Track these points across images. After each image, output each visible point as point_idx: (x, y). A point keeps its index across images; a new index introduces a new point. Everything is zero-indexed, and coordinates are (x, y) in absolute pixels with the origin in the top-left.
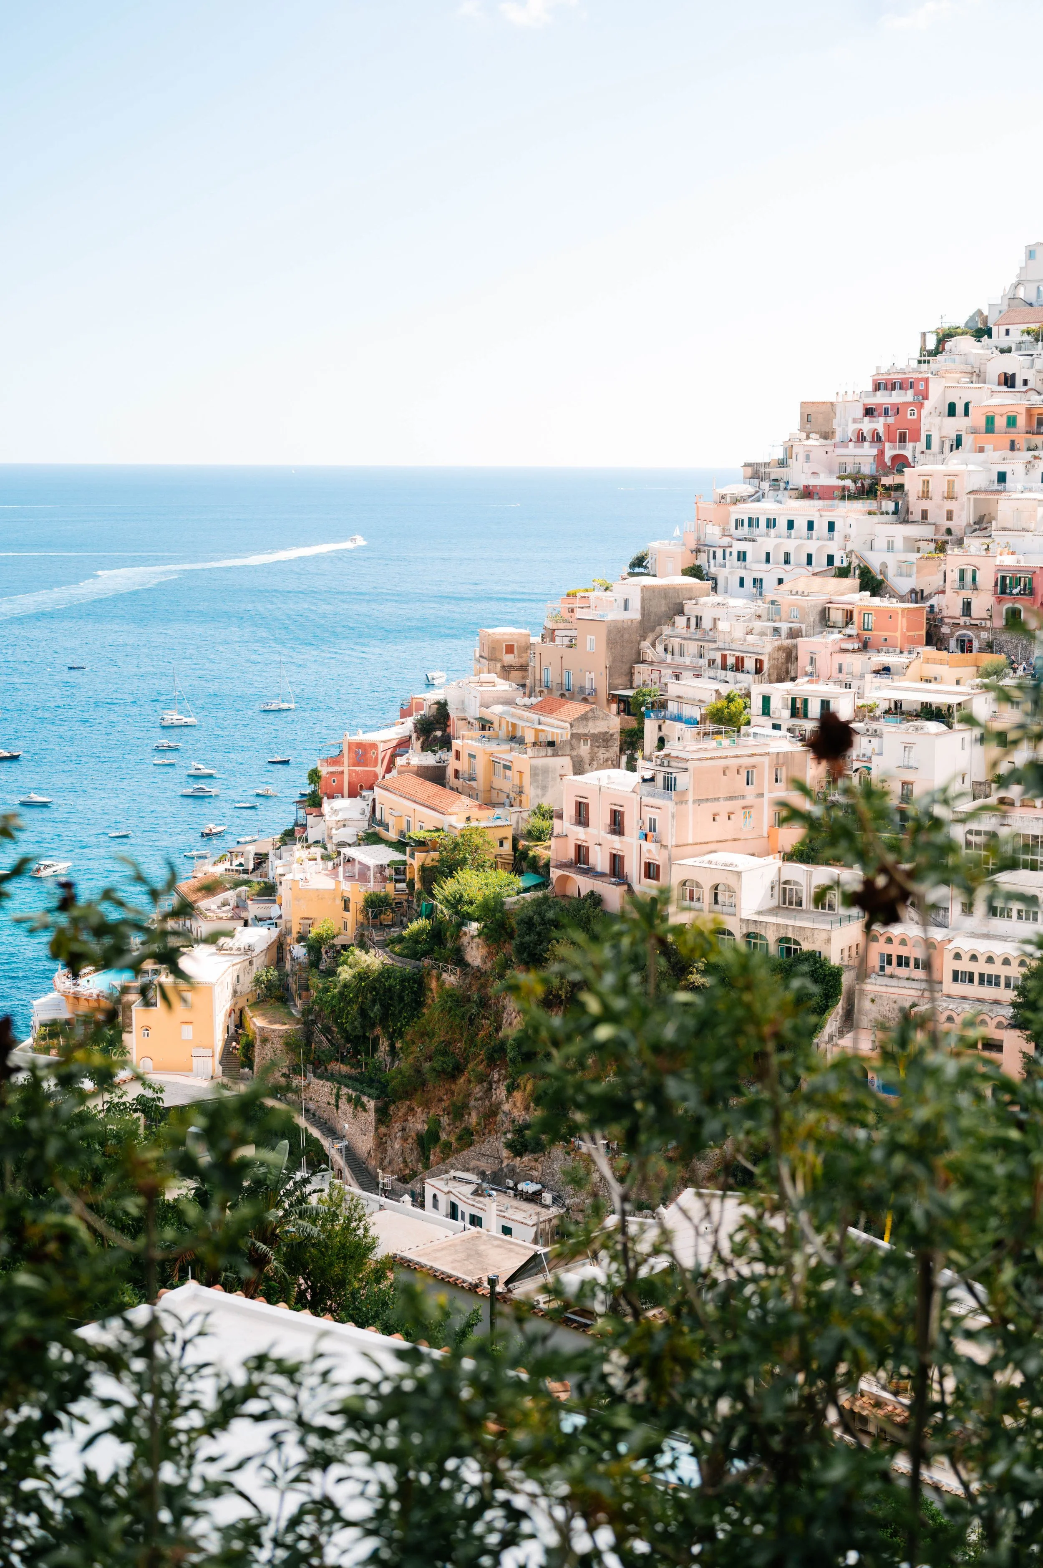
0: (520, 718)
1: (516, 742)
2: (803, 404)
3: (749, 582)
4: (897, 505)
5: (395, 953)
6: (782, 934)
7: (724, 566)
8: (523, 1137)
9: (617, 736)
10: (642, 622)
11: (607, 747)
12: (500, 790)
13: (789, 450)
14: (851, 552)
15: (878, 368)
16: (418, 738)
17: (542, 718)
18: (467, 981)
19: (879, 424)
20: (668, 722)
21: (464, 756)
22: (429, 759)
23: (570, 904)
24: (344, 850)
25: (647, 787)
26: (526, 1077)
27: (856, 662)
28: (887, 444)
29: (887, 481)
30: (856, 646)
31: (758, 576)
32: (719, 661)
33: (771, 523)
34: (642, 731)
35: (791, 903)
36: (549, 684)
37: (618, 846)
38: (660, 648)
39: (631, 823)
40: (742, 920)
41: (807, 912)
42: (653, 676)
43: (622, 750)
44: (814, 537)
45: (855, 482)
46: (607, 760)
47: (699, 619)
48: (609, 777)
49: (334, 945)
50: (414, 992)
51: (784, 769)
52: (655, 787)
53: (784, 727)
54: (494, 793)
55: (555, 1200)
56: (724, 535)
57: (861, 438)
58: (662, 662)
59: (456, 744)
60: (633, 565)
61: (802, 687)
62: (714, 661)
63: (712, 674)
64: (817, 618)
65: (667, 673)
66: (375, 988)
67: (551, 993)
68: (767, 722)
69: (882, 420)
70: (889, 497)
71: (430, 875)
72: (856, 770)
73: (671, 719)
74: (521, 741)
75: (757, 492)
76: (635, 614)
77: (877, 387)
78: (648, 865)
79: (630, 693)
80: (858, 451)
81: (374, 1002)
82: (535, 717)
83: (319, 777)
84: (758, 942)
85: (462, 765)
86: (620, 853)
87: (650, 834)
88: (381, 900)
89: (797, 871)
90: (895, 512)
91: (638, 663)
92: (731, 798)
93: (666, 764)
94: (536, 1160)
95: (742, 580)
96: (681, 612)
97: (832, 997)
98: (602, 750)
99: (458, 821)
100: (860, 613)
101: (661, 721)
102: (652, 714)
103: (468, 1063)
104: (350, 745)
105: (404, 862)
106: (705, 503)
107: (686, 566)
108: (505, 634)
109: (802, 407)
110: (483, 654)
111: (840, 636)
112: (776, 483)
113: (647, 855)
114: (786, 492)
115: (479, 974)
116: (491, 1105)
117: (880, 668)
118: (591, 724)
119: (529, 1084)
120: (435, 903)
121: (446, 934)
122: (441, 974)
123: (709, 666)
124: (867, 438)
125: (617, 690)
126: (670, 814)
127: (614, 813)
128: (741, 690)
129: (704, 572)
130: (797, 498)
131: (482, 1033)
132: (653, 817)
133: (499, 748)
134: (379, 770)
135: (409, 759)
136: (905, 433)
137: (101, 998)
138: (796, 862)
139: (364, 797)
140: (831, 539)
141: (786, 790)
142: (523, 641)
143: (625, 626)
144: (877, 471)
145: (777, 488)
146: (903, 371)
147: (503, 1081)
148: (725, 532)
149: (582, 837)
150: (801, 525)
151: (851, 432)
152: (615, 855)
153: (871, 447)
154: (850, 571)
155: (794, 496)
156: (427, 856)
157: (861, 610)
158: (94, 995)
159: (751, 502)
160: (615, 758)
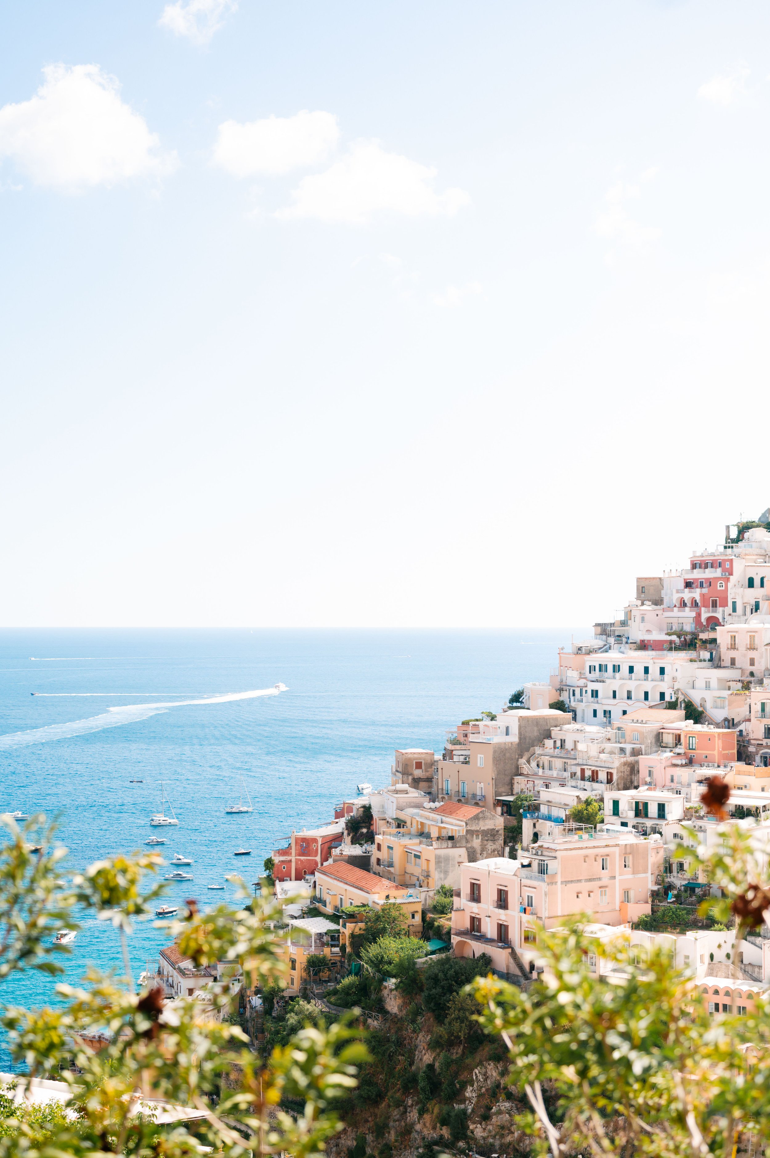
0: (427, 818)
1: (424, 837)
2: (639, 579)
3: (600, 714)
4: (711, 654)
5: (331, 1003)
7: (582, 701)
8: (431, 1151)
9: (502, 832)
10: (519, 744)
11: (494, 841)
12: (412, 874)
13: (628, 614)
14: (678, 690)
15: (694, 552)
16: (349, 834)
17: (444, 818)
18: (387, 1025)
19: (697, 594)
20: (540, 821)
21: (384, 848)
22: (357, 851)
23: (466, 963)
24: (291, 922)
25: (525, 871)
26: (434, 1102)
27: (684, 775)
28: (703, 609)
29: (703, 636)
30: (684, 762)
31: (608, 708)
32: (579, 774)
33: (616, 669)
34: (521, 828)
36: (449, 792)
37: (503, 917)
38: (534, 764)
39: (513, 900)
42: (528, 786)
43: (505, 843)
44: (650, 679)
45: (679, 637)
46: (494, 851)
47: (563, 742)
48: (496, 864)
49: (283, 997)
51: (631, 858)
52: (532, 872)
53: (630, 824)
54: (408, 876)
56: (581, 678)
57: (683, 604)
58: (535, 774)
59: (378, 838)
60: (512, 701)
61: (642, 794)
62: (575, 774)
63: (574, 784)
64: (654, 741)
65: (539, 783)
67: (452, 1035)
68: (617, 820)
69: (698, 590)
70: (706, 649)
71: (358, 941)
73: (542, 819)
74: (428, 836)
75: (605, 645)
76: (514, 738)
77: (694, 566)
78: (527, 933)
79: (511, 798)
80: (681, 614)
82: (439, 817)
83: (273, 865)
85: (383, 855)
86: (505, 923)
87: (528, 908)
88: (320, 961)
89: (643, 937)
90: (711, 660)
91: (517, 775)
92: (590, 880)
93: (540, 853)
95: (595, 712)
96: (549, 737)
98: (490, 843)
99: (380, 899)
100: (686, 736)
101: (535, 820)
102: (528, 815)
103: (388, 1091)
104: (297, 840)
105: (338, 931)
106: (566, 654)
107: (552, 702)
108: (414, 753)
109: (637, 581)
110: (398, 769)
111: (672, 754)
112: (620, 638)
113: (526, 925)
114: (627, 645)
115: (396, 1020)
116: (406, 1125)
117: (703, 778)
118: (481, 823)
119: (436, 1108)
120: (362, 963)
121: (370, 988)
122: (367, 1020)
123: (571, 777)
124: (688, 604)
125: (501, 796)
126: (543, 893)
127: (500, 891)
128: (596, 796)
129: (566, 706)
130: (636, 649)
131: (399, 1067)
132: (530, 895)
133: (411, 842)
134: (318, 859)
135: (341, 850)
136: (716, 601)
137: (102, 1039)
138: (642, 930)
139: (307, 880)
140: (662, 680)
141: (633, 874)
142: (428, 759)
143: (507, 747)
144: (696, 629)
145: (620, 642)
146: (713, 555)
147: (416, 1105)
148: (582, 676)
149: (476, 910)
150: (639, 670)
151: (675, 600)
152: (501, 925)
153: (691, 611)
154: (677, 705)
155: (633, 648)
156: (355, 926)
157: (687, 734)
158: (97, 1037)
159: (601, 652)
160: (500, 849)
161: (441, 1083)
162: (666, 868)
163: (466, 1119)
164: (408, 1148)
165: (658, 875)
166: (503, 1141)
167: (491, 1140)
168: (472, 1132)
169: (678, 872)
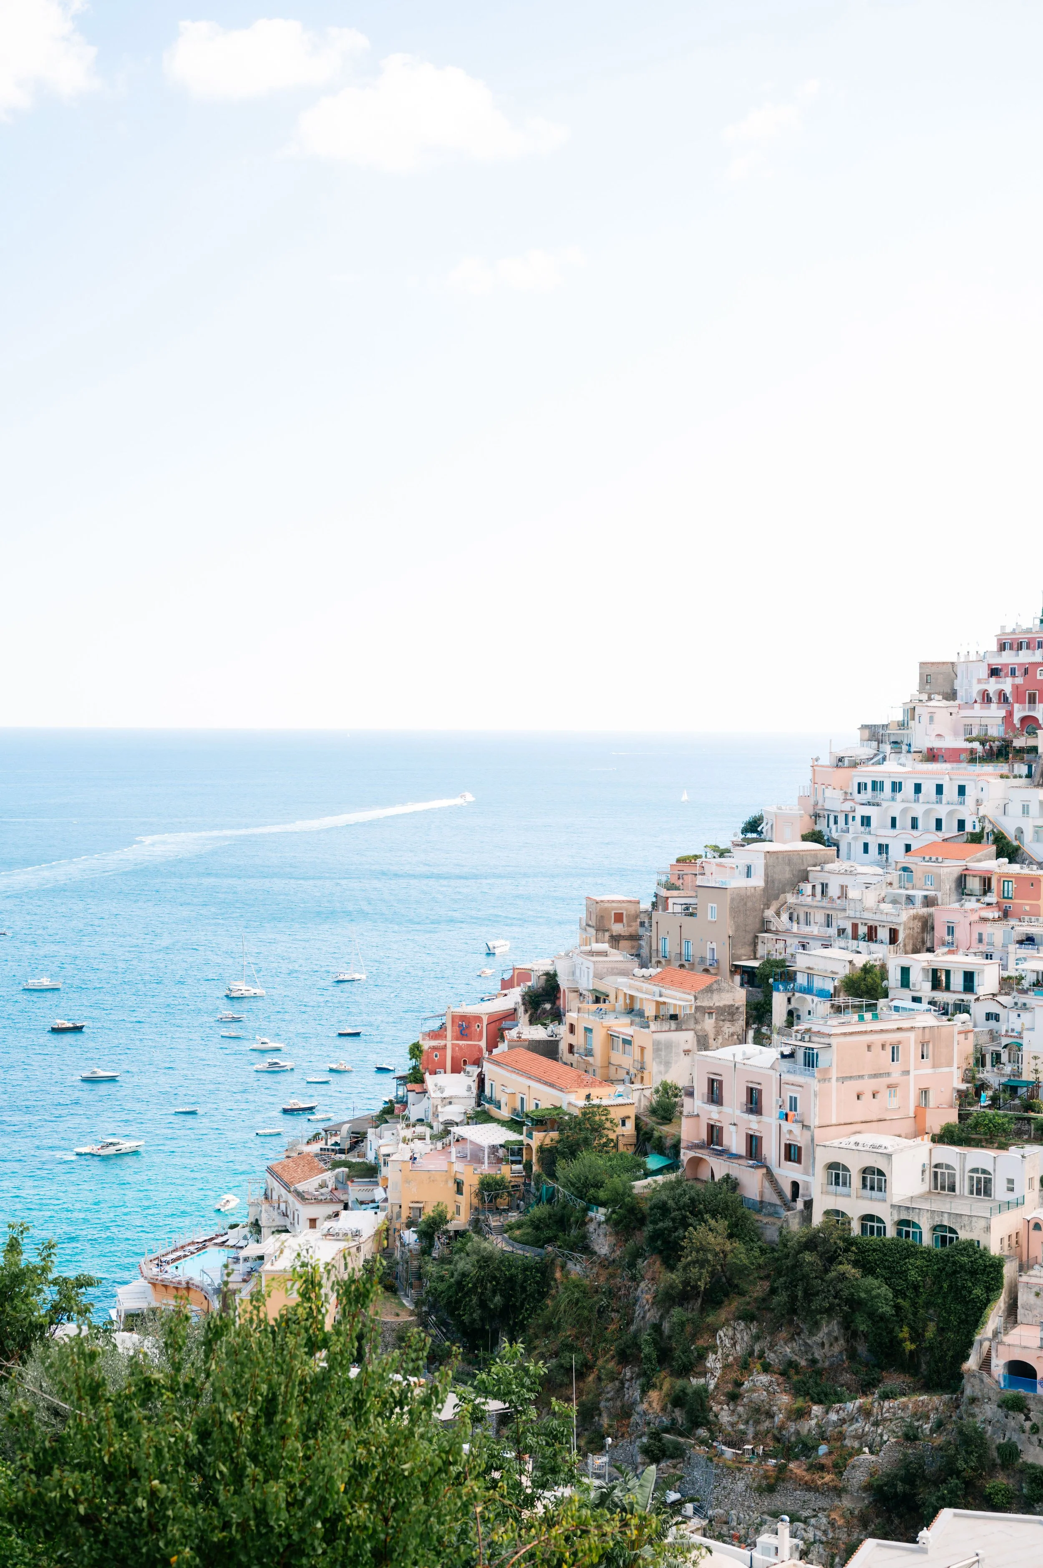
0: (639, 990)
1: (636, 1015)
2: (923, 665)
3: (873, 849)
4: (1030, 767)
5: (515, 1240)
6: (937, 1221)
7: (848, 831)
8: (660, 1440)
9: (743, 1009)
10: (765, 889)
11: (732, 1021)
12: (620, 1066)
13: (911, 712)
14: (984, 817)
15: (1003, 627)
16: (526, 1011)
17: (663, 990)
18: (595, 1270)
19: (1007, 685)
20: (797, 995)
21: (580, 1031)
22: (539, 1033)
23: (706, 1189)
24: (454, 1129)
25: (786, 1063)
26: (663, 1374)
27: (997, 933)
28: (1016, 706)
29: (1018, 743)
30: (996, 915)
31: (884, 841)
32: (849, 931)
33: (896, 787)
34: (770, 1004)
35: (943, 1188)
36: (667, 954)
37: (754, 1126)
38: (785, 917)
39: (769, 1101)
40: (892, 1206)
41: (962, 1196)
42: (777, 946)
43: (748, 1024)
44: (944, 801)
45: (983, 743)
46: (732, 1035)
47: (824, 886)
48: (744, 1053)
49: (448, 1231)
50: (537, 1283)
51: (931, 1045)
52: (795, 1063)
53: (925, 1001)
54: (612, 1069)
55: (696, 1511)
56: (846, 800)
57: (986, 698)
58: (787, 931)
59: (571, 1017)
60: (745, 831)
61: (940, 959)
62: (844, 930)
63: (843, 944)
64: (953, 886)
65: (793, 942)
66: (494, 1278)
67: (688, 1284)
68: (908, 994)
69: (1009, 680)
70: (1022, 760)
71: (549, 1156)
72: (1005, 1047)
73: (800, 992)
74: (641, 1014)
75: (876, 755)
76: (758, 881)
77: (1002, 647)
78: (788, 1147)
79: (755, 964)
80: (985, 713)
81: (494, 1292)
82: (656, 989)
83: (421, 1052)
84: (911, 1230)
85: (578, 1040)
86: (757, 1134)
87: (791, 1114)
88: (497, 1183)
89: (949, 1154)
90: (1029, 776)
91: (762, 932)
92: (875, 1076)
93: (807, 1039)
94: (675, 1467)
95: (866, 846)
96: (806, 879)
97: (993, 1290)
98: (728, 1024)
99: (578, 1098)
100: (999, 881)
101: (790, 994)
102: (780, 986)
103: (597, 1359)
104: (454, 1018)
105: (521, 1143)
106: (823, 766)
107: (806, 831)
108: (613, 901)
109: (920, 667)
110: (590, 923)
111: (979, 905)
112: (898, 746)
113: (788, 1136)
114: (909, 755)
115: (606, 1263)
116: (623, 1406)
117: (1024, 938)
118: (716, 996)
119: (667, 1383)
120: (556, 1185)
121: (569, 1220)
122: (566, 1263)
123: (839, 935)
124: (993, 699)
125: (741, 960)
126: (812, 1092)
127: (750, 1091)
128: (876, 960)
129: (826, 838)
130: (922, 761)
131: (612, 1327)
132: (794, 1095)
133: (617, 1022)
134: (483, 1044)
135: (519, 1033)
136: (1034, 694)
137: (191, 1286)
138: (948, 1144)
139: (468, 1072)
140: (962, 803)
141: (933, 1067)
142: (632, 909)
143: (749, 894)
144: (1006, 733)
145: (899, 750)
146: (1029, 631)
147: (637, 1379)
148: (847, 796)
149: (715, 1116)
150: (929, 789)
151: (975, 694)
152: (751, 1136)
153: (998, 709)
154: (982, 837)
155: (918, 759)
156: (545, 1137)
157: (1001, 877)
158: (183, 1283)
159: (873, 764)
160: (740, 1032)
161: (671, 1350)
162: (977, 1060)
163: (707, 1397)
164: (626, 1435)
165: (966, 1070)
166: (758, 1428)
167: (742, 1427)
168: (716, 1416)
169: (993, 1066)
